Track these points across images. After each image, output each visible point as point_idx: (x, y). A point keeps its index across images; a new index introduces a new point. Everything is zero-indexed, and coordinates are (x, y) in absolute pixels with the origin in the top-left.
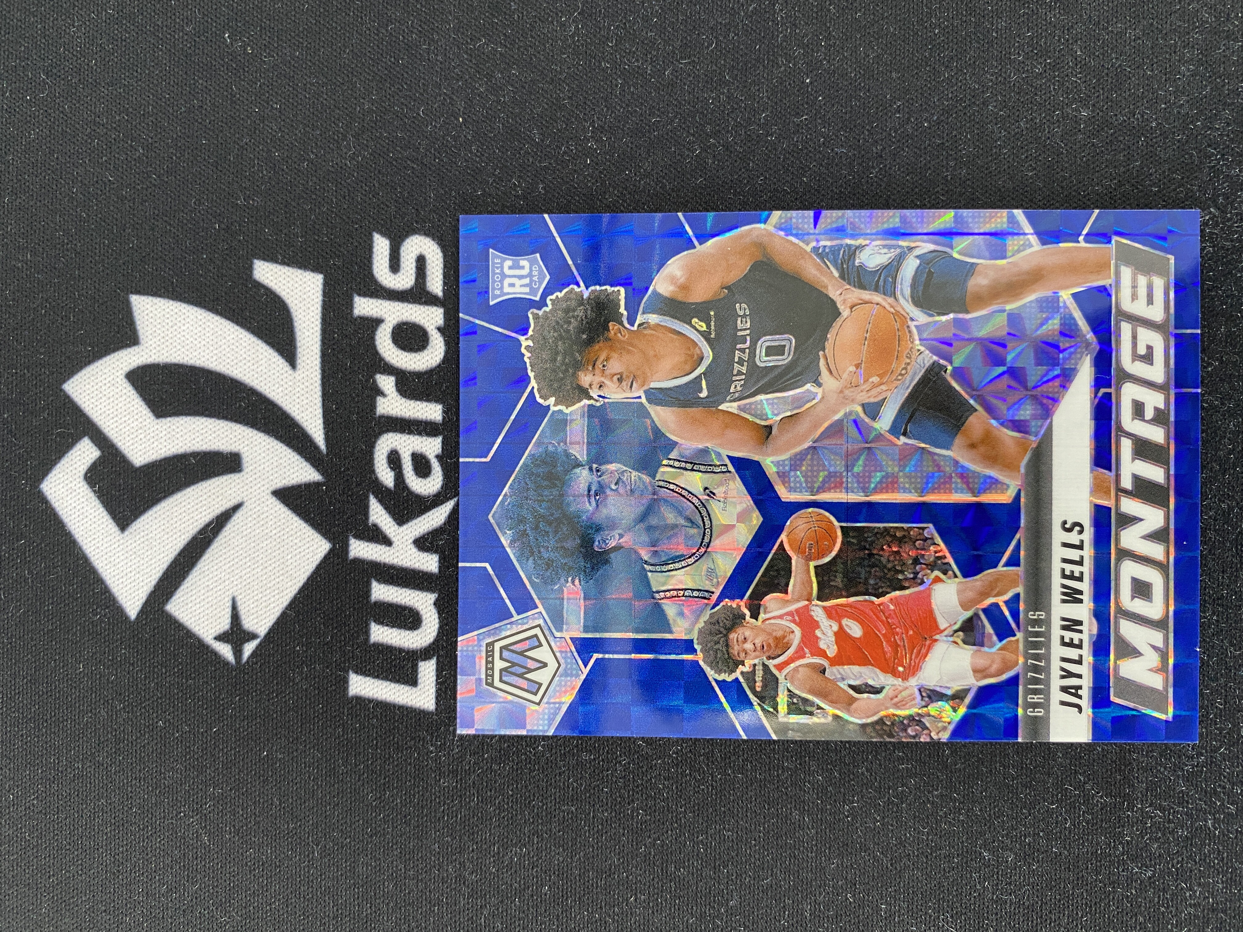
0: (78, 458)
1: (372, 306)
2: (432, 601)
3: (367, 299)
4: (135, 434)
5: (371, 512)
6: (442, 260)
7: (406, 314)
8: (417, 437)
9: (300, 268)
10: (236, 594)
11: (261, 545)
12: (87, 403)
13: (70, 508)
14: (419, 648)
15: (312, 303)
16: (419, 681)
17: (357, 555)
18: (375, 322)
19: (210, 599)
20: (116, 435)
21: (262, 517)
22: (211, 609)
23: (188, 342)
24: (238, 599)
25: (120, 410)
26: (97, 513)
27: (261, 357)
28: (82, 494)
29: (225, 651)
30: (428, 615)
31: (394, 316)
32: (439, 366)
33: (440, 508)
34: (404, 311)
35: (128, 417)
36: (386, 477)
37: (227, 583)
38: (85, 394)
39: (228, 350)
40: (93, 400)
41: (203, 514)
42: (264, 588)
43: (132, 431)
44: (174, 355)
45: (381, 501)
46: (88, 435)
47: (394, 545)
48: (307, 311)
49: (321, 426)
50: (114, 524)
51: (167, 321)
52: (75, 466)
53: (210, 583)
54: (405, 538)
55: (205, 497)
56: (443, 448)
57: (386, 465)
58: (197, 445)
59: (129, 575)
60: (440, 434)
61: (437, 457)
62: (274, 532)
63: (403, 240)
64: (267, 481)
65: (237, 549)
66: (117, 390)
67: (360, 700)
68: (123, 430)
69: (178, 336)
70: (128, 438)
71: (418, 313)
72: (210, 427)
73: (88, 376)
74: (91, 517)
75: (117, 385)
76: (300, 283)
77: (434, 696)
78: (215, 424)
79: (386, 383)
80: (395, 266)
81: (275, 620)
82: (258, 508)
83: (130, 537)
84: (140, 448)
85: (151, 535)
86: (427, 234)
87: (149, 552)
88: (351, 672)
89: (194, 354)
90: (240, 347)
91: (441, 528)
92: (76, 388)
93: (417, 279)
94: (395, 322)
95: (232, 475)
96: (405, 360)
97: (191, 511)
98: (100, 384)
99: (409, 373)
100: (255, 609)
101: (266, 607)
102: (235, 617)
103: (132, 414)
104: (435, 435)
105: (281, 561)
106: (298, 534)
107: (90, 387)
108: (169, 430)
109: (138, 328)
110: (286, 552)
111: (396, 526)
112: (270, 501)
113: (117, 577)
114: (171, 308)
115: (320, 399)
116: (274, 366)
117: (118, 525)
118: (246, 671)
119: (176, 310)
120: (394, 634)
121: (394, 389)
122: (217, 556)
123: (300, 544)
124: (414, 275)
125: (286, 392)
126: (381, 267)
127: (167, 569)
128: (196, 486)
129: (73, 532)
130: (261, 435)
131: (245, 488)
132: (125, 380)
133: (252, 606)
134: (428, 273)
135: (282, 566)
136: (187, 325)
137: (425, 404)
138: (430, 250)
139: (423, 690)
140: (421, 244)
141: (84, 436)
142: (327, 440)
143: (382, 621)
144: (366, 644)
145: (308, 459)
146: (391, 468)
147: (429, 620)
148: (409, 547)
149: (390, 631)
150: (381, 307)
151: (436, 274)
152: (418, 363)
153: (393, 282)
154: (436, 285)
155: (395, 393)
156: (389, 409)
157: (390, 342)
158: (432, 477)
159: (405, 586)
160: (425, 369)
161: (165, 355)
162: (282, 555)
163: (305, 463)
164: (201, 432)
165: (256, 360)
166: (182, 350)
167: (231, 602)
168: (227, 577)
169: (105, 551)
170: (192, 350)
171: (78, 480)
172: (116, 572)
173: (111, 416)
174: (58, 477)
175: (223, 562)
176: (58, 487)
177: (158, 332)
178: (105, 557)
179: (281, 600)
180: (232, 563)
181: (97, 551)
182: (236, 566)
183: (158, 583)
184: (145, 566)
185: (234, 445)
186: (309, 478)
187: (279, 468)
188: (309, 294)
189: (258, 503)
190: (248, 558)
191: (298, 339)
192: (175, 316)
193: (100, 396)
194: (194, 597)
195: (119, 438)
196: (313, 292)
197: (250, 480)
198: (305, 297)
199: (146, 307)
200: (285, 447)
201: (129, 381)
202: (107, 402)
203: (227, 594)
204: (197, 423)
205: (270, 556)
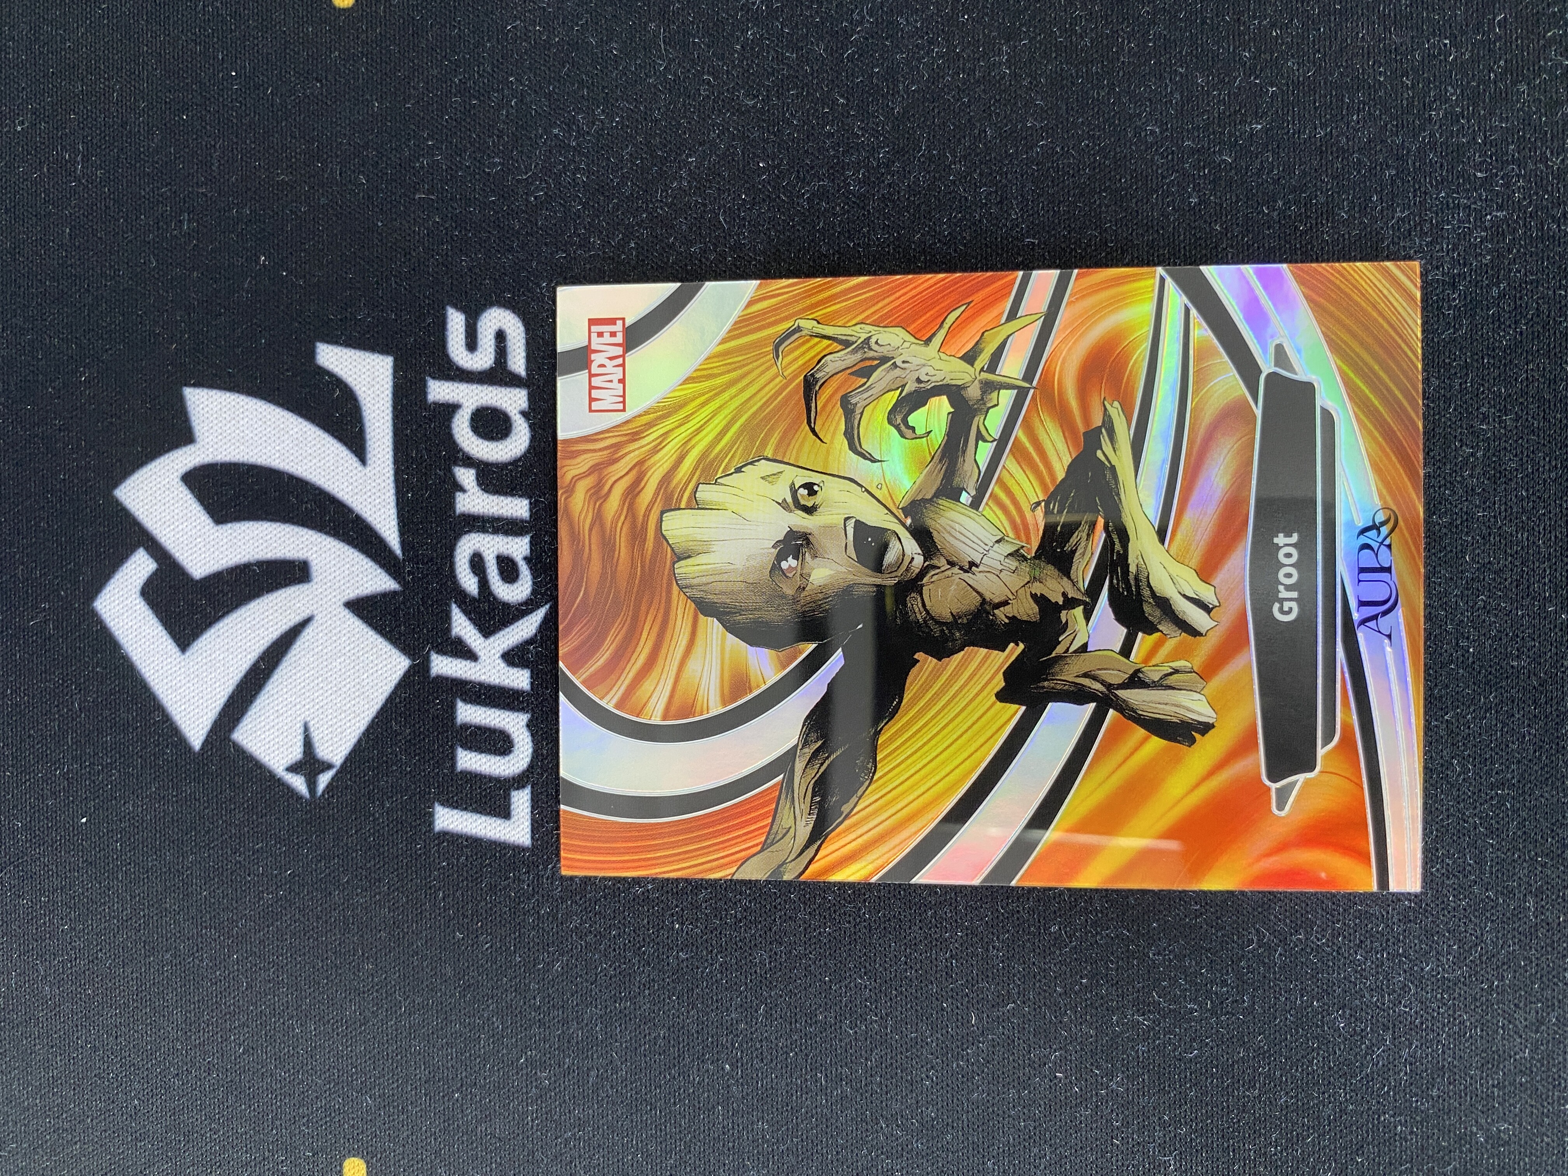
0: (133, 572)
1: (449, 391)
2: (524, 723)
3: (442, 382)
4: (194, 543)
5: (454, 625)
6: (523, 335)
7: (485, 398)
8: (501, 537)
9: (368, 350)
10: (308, 719)
11: (334, 664)
12: (141, 510)
13: (126, 627)
14: (511, 775)
15: (382, 389)
16: (513, 813)
17: (440, 672)
18: (452, 408)
19: (280, 725)
20: (173, 545)
22: (281, 737)
24: (311, 724)
26: (156, 632)
27: (327, 452)
28: (138, 612)
29: (298, 783)
30: (521, 737)
31: (471, 401)
32: (524, 456)
33: (530, 616)
34: (482, 395)
35: (185, 524)
36: (469, 583)
37: (298, 707)
38: (138, 500)
39: (291, 445)
40: (146, 507)
41: (271, 630)
42: (339, 712)
43: (191, 539)
44: (232, 454)
45: (463, 611)
46: (143, 546)
47: (480, 660)
48: (377, 399)
49: (396, 529)
50: (174, 644)
51: (224, 416)
52: (130, 580)
53: (280, 707)
54: (493, 652)
55: (271, 611)
56: (531, 549)
57: (468, 570)
58: (261, 553)
59: (192, 701)
60: (527, 533)
61: (525, 558)
62: (348, 649)
63: (480, 314)
64: (338, 591)
66: (171, 496)
67: (445, 835)
68: (181, 539)
69: (237, 432)
70: (187, 548)
71: (500, 396)
72: (275, 532)
73: (140, 479)
74: (149, 637)
75: (172, 489)
78: (279, 529)
79: (466, 476)
80: (472, 344)
81: (352, 747)
82: (329, 622)
83: (191, 658)
84: (198, 559)
85: (213, 656)
86: (506, 307)
87: (213, 675)
88: (436, 804)
90: (305, 442)
91: (532, 639)
92: (128, 494)
93: (496, 357)
94: (473, 407)
95: (300, 586)
96: (486, 450)
97: (257, 626)
98: (154, 489)
99: (492, 464)
100: (330, 736)
101: (342, 733)
102: (308, 744)
103: (190, 521)
104: (522, 535)
105: (357, 681)
106: (375, 650)
107: (143, 491)
108: (229, 538)
109: (194, 424)
110: (362, 671)
111: (482, 639)
112: (343, 614)
113: (179, 704)
114: (228, 400)
115: (394, 497)
116: (342, 462)
117: (179, 645)
119: (233, 403)
120: (484, 761)
121: (474, 483)
122: (285, 677)
123: (376, 662)
125: (356, 491)
126: (457, 346)
127: (233, 693)
128: (261, 599)
129: (131, 654)
130: (330, 540)
131: (316, 599)
132: (181, 483)
133: (326, 732)
134: (509, 350)
135: (358, 686)
136: (246, 420)
137: (510, 499)
138: (509, 324)
139: (517, 823)
140: (500, 318)
141: (139, 547)
142: (403, 543)
143: (470, 746)
144: (452, 772)
145: (382, 566)
146: (474, 572)
147: (521, 744)
148: (497, 662)
149: (479, 757)
150: (457, 391)
151: (518, 351)
152: (500, 453)
153: (471, 362)
154: (518, 363)
155: (477, 488)
156: (470, 506)
157: (469, 430)
158: (520, 583)
159: (494, 706)
160: (508, 460)
161: (224, 453)
162: (357, 675)
163: (379, 570)
164: (265, 539)
165: (323, 455)
166: (242, 447)
167: (302, 728)
168: (298, 700)
169: (166, 675)
170: (252, 447)
171: (134, 596)
172: (178, 697)
173: (168, 523)
174: (112, 593)
175: (294, 684)
176: (113, 605)
177: (215, 428)
178: (165, 681)
179: (357, 725)
180: (302, 685)
181: (157, 675)
182: (308, 688)
183: (223, 709)
184: (209, 689)
185: (301, 552)
186: (384, 586)
187: (351, 576)
188: (378, 379)
189: (329, 616)
190: (320, 679)
191: (368, 430)
192: (233, 410)
193: (154, 502)
194: (263, 724)
195: (177, 548)
196: (382, 377)
197: (320, 590)
198: (373, 383)
199: (202, 400)
200: (357, 553)
201: (186, 484)
202: (163, 508)
203: (299, 719)
204: (261, 529)
205: (343, 677)
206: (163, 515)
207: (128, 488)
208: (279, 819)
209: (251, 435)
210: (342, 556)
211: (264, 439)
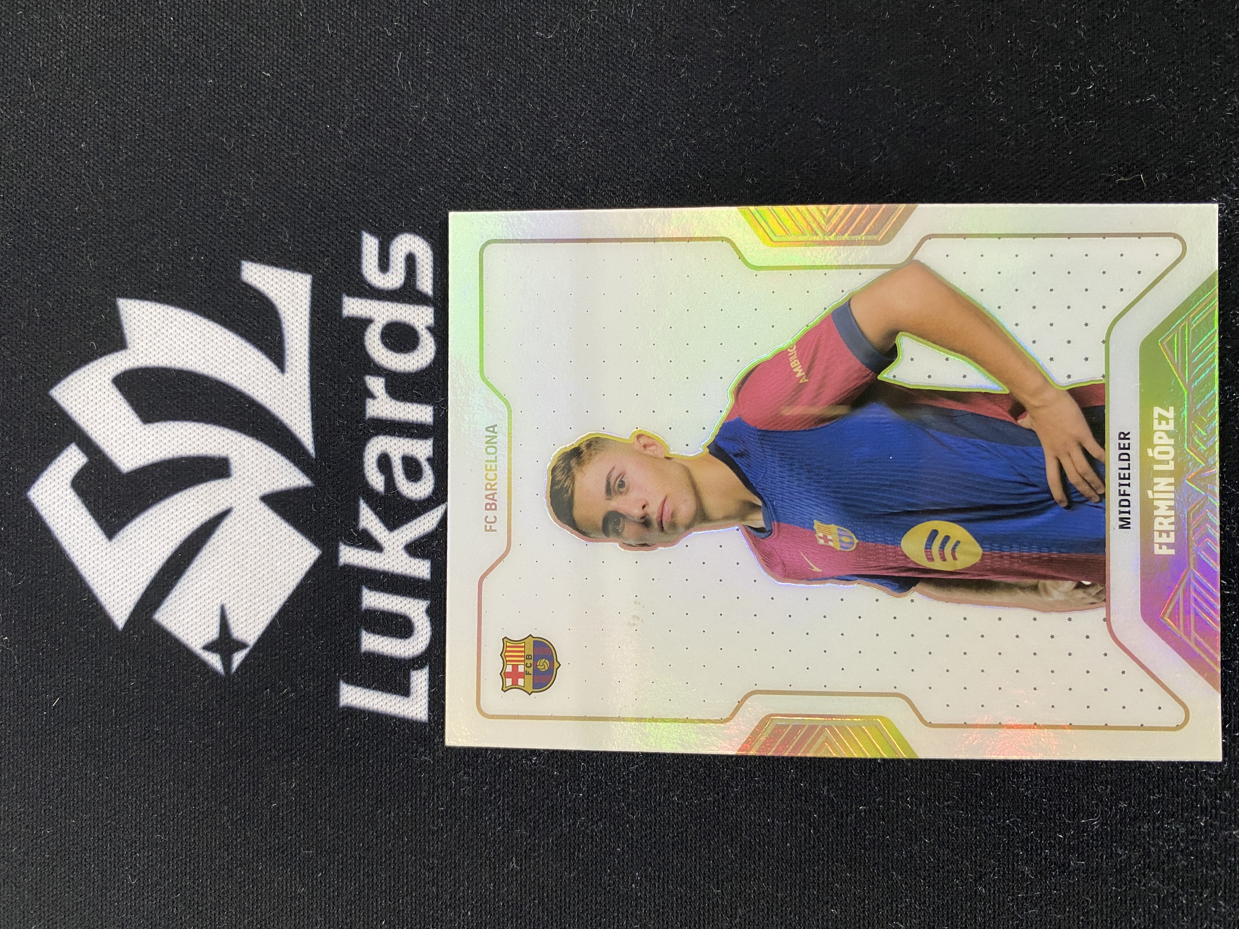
0: (66, 465)
1: (362, 307)
2: (424, 609)
3: (356, 299)
4: (123, 439)
5: (362, 517)
6: (431, 258)
7: (395, 314)
8: (407, 440)
9: (289, 269)
10: (225, 602)
11: (250, 552)
12: (75, 409)
13: (57, 515)
14: (411, 656)
15: (300, 304)
16: (412, 691)
17: (347, 561)
18: (365, 323)
19: (198, 608)
20: (103, 441)
22: (199, 618)
23: (175, 345)
24: (227, 607)
25: (107, 416)
26: (85, 520)
27: (248, 360)
28: (69, 501)
29: (214, 660)
30: (421, 622)
31: (383, 316)
32: (430, 367)
33: (432, 512)
34: (392, 311)
35: (115, 422)
36: (376, 481)
37: (216, 590)
38: (72, 400)
39: (215, 352)
40: (80, 406)
41: (192, 520)
42: (253, 596)
43: (120, 436)
44: (161, 359)
45: (370, 506)
46: (75, 441)
47: (385, 551)
48: (296, 312)
49: (310, 430)
50: (101, 532)
51: (154, 324)
52: (63, 472)
53: (198, 591)
54: (396, 544)
55: (193, 503)
56: (432, 451)
57: (376, 469)
58: (185, 450)
59: (116, 584)
60: (430, 436)
61: (428, 460)
62: (262, 539)
63: (392, 239)
64: (255, 486)
65: (225, 556)
66: (104, 396)
67: (351, 711)
68: (111, 436)
69: (166, 339)
70: (116, 444)
71: (408, 313)
72: (198, 431)
73: (75, 381)
74: (78, 524)
75: (104, 390)
76: (288, 284)
77: (426, 706)
78: (203, 429)
79: (376, 384)
80: (384, 265)
81: (264, 628)
82: (247, 514)
83: (117, 544)
84: (126, 454)
85: (138, 543)
86: (416, 232)
87: (137, 560)
88: (341, 682)
89: (183, 357)
91: (432, 532)
92: (63, 394)
93: (406, 278)
94: (385, 322)
95: (220, 481)
96: (394, 361)
97: (180, 517)
98: (88, 389)
99: (400, 374)
100: (244, 618)
101: (255, 615)
102: (224, 625)
103: (119, 419)
104: (426, 438)
105: (271, 568)
107: (76, 392)
108: (156, 435)
109: (126, 331)
110: (275, 559)
111: (387, 531)
112: (258, 507)
113: (104, 586)
114: (158, 311)
115: (309, 402)
116: (262, 368)
117: (106, 533)
118: (235, 681)
119: (163, 313)
120: (386, 643)
121: (384, 391)
123: (289, 551)
124: (403, 273)
125: (274, 395)
126: (370, 267)
127: (155, 577)
128: (184, 492)
129: (61, 540)
130: (248, 439)
131: (234, 493)
132: (111, 385)
133: (242, 614)
134: (418, 271)
135: (272, 573)
136: (174, 328)
137: (416, 405)
138: (418, 249)
139: (415, 700)
140: (410, 243)
141: (71, 442)
142: (317, 442)
143: (373, 630)
144: (357, 652)
145: (297, 464)
146: (381, 471)
147: (420, 628)
148: (400, 553)
149: (382, 639)
150: (370, 307)
151: (426, 272)
152: (408, 364)
153: (383, 282)
154: (426, 283)
155: (385, 395)
156: (379, 411)
157: (379, 342)
158: (423, 481)
159: (397, 594)
160: (415, 370)
161: (153, 359)
162: (271, 562)
163: (294, 468)
165: (245, 362)
167: (219, 611)
168: (216, 585)
169: (92, 560)
171: (65, 487)
172: (104, 580)
173: (99, 421)
174: (45, 484)
175: (212, 570)
176: (45, 494)
177: (146, 335)
178: (92, 565)
180: (220, 571)
181: (84, 559)
182: (226, 573)
183: (146, 592)
184: (133, 574)
185: (222, 450)
186: (298, 482)
187: (268, 473)
188: (297, 295)
189: (246, 508)
190: (237, 565)
191: (287, 341)
192: (162, 319)
193: (87, 401)
194: (182, 606)
195: (107, 444)
196: (301, 292)
197: (239, 484)
198: (294, 298)
199: (134, 310)
200: (273, 452)
201: (117, 386)
202: (95, 407)
203: (216, 602)
204: (186, 428)
205: (259, 564)
206: (95, 413)
207: (63, 389)
209: (179, 343)
210: (260, 454)
211: (191, 346)
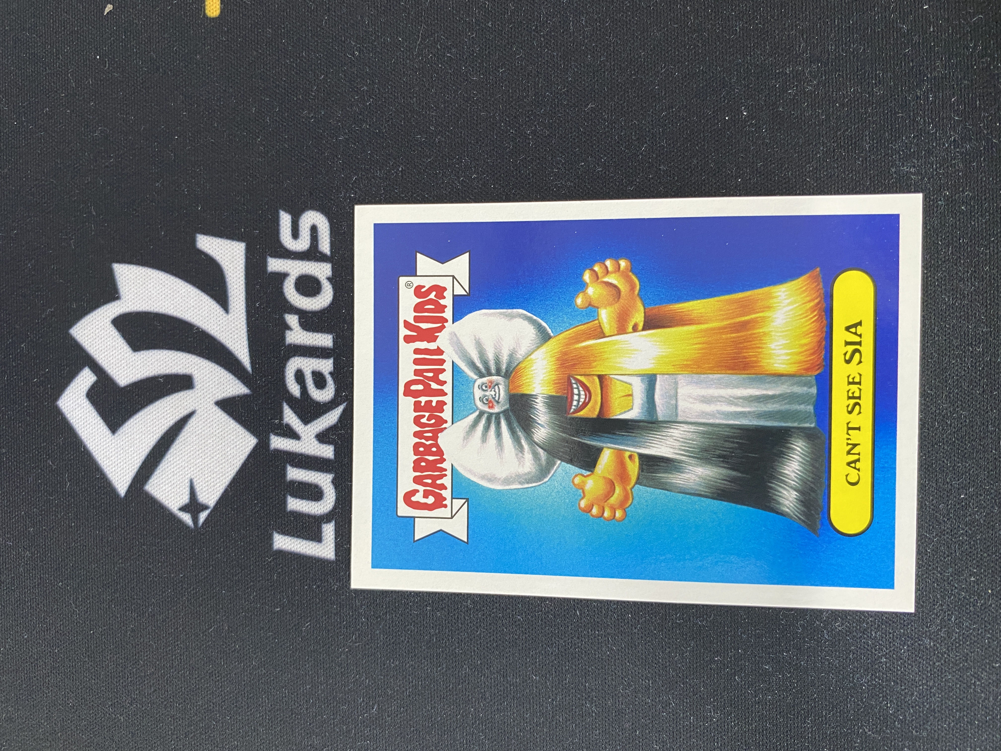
0: (82, 382)
1: (281, 265)
3: (277, 259)
4: (120, 364)
5: (285, 416)
6: (328, 228)
7: (304, 269)
8: (315, 359)
9: (229, 239)
10: (193, 477)
11: (209, 442)
12: (87, 342)
13: (77, 418)
14: (322, 513)
15: (238, 264)
16: (323, 538)
17: (276, 447)
19: (175, 481)
20: (106, 365)
21: (209, 421)
22: (176, 489)
24: (194, 480)
26: (96, 421)
27: (204, 305)
28: (85, 408)
29: (186, 518)
30: (328, 489)
31: (296, 271)
32: (330, 306)
33: (333, 411)
34: (302, 267)
35: (114, 351)
37: (186, 469)
38: (85, 336)
39: (181, 300)
40: (90, 341)
41: (168, 419)
42: (212, 472)
43: (117, 362)
44: (144, 306)
45: (291, 407)
47: (302, 439)
48: (235, 270)
49: (248, 354)
50: (107, 429)
51: (138, 281)
52: (80, 388)
53: (175, 469)
54: (309, 434)
55: (169, 407)
56: (334, 367)
57: (294, 381)
58: (162, 370)
59: (119, 465)
61: (331, 373)
62: (217, 432)
63: (301, 215)
64: (211, 395)
66: (105, 333)
67: (281, 553)
68: (112, 361)
69: (147, 292)
70: (115, 367)
71: (313, 268)
72: (171, 356)
73: (86, 323)
74: (92, 424)
75: (106, 329)
76: (229, 250)
77: (333, 549)
78: (173, 355)
79: (292, 320)
80: (295, 234)
81: (220, 495)
82: (206, 415)
83: (119, 438)
84: (123, 374)
85: (132, 436)
86: (317, 210)
87: (132, 449)
88: (275, 533)
90: (189, 298)
91: (335, 425)
92: (78, 333)
93: (311, 244)
94: (297, 275)
95: (187, 391)
96: (305, 303)
97: (160, 417)
98: (94, 329)
99: (309, 312)
100: (207, 488)
101: (214, 486)
102: (193, 493)
103: (117, 349)
104: (328, 358)
105: (223, 452)
106: (235, 433)
107: (88, 330)
108: (142, 360)
109: (119, 287)
110: (226, 446)
111: (303, 425)
112: (214, 409)
113: (111, 467)
114: (141, 271)
115: (246, 334)
116: (213, 311)
117: (111, 429)
118: (202, 532)
119: (144, 273)
120: (304, 504)
121: (298, 325)
122: (178, 450)
123: (235, 440)
124: (309, 240)
125: (222, 330)
126: (286, 235)
127: (145, 460)
128: (163, 399)
129: (80, 435)
130: (206, 361)
131: (197, 400)
132: (111, 325)
133: (204, 485)
134: (319, 238)
135: (224, 456)
136: (152, 284)
137: (320, 335)
139: (326, 545)
140: (313, 217)
141: (85, 366)
142: (252, 363)
143: (296, 495)
144: (285, 511)
145: (239, 378)
146: (297, 382)
147: (328, 493)
148: (313, 440)
149: (301, 502)
150: (287, 265)
151: (325, 238)
152: (314, 305)
153: (295, 246)
154: (325, 246)
155: (299, 328)
156: (295, 339)
157: (294, 290)
158: (327, 389)
159: (311, 469)
160: (319, 309)
161: (138, 306)
162: (223, 448)
163: (237, 381)
164: (165, 360)
165: (201, 307)
166: (150, 302)
167: (189, 483)
168: (186, 465)
169: (102, 448)
170: (156, 302)
171: (82, 398)
172: (111, 463)
173: (103, 351)
174: (69, 396)
175: (183, 454)
176: (69, 403)
177: (133, 289)
178: (102, 452)
179: (224, 481)
180: (189, 455)
181: (97, 448)
183: (139, 471)
184: (130, 458)
185: (187, 370)
186: (240, 391)
187: (219, 385)
188: (235, 258)
189: (205, 410)
190: (200, 451)
191: (230, 291)
192: (144, 278)
193: (94, 337)
194: (164, 480)
195: (109, 367)
196: (238, 256)
197: (200, 394)
198: (233, 260)
199: (124, 272)
200: (223, 370)
201: (115, 326)
202: (100, 341)
203: (187, 477)
204: (162, 354)
205: (215, 450)
206: (100, 345)
207: (78, 329)
208: (175, 541)
209: (155, 294)
210: (214, 372)
211: (163, 296)
